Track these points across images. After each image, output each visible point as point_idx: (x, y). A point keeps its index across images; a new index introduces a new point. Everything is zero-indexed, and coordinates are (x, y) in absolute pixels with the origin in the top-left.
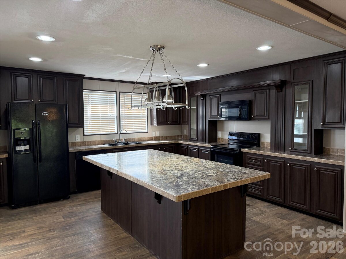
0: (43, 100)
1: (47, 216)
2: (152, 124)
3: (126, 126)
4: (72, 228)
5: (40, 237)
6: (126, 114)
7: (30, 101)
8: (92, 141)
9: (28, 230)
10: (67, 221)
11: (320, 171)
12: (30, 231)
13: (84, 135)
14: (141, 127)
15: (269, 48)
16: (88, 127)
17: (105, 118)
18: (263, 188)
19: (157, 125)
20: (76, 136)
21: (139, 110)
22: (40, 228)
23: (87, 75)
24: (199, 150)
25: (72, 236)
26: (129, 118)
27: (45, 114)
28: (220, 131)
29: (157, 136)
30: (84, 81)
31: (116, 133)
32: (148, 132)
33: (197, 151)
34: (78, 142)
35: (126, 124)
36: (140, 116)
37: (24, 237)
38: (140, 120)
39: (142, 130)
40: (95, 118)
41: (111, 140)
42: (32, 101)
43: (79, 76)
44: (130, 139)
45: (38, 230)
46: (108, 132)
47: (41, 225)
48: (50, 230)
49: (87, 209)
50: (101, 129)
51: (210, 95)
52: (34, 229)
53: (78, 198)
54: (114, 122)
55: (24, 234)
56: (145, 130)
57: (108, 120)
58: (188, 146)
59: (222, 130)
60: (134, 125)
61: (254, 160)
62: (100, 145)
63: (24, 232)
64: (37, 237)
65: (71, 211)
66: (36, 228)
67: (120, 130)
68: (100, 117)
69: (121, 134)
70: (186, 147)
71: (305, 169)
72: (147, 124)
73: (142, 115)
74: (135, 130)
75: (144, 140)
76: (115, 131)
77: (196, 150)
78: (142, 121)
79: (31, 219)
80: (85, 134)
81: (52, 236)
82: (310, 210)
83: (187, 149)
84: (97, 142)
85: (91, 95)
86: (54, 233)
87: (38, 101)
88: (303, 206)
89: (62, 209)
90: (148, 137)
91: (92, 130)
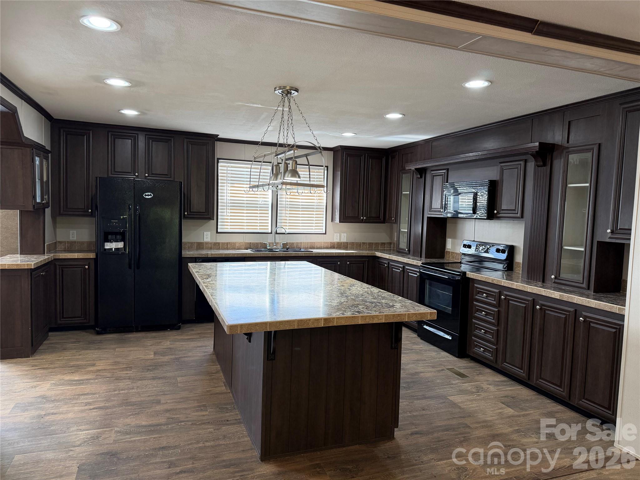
0: (152, 174)
1: (136, 348)
2: (333, 220)
3: (288, 221)
4: (158, 369)
5: (109, 375)
6: (289, 200)
7: (134, 175)
8: (230, 243)
9: (100, 364)
10: (156, 359)
11: (589, 324)
12: (101, 365)
13: (217, 232)
14: (314, 225)
15: (486, 84)
16: (224, 219)
17: (252, 206)
18: (497, 348)
19: (340, 222)
20: (205, 233)
21: (310, 195)
22: (116, 363)
23: (221, 136)
24: (405, 270)
25: (150, 379)
26: (294, 207)
27: (148, 195)
28: (450, 238)
29: (342, 241)
30: (218, 144)
31: (270, 232)
32: (325, 234)
33: (401, 271)
34: (207, 243)
35: (288, 218)
36: (314, 205)
37: (89, 372)
38: (314, 211)
39: (315, 229)
40: (236, 206)
41: (260, 243)
42: (136, 176)
43: (209, 137)
44: (293, 243)
45: (113, 365)
46: (257, 229)
47: (119, 360)
48: (126, 368)
49: (194, 347)
50: (245, 224)
51: (432, 171)
52: (108, 364)
53: (193, 330)
54: (268, 214)
55: (92, 369)
56: (321, 230)
57: (257, 210)
58: (388, 263)
59: (454, 237)
60: (302, 220)
61: (484, 295)
62: (243, 249)
63: (94, 365)
64: (106, 374)
65: (171, 346)
66: (110, 363)
67: (276, 226)
68: (244, 204)
69: (277, 233)
70: (386, 264)
71: (566, 318)
72: (324, 219)
73: (316, 204)
74: (302, 229)
75: (318, 246)
76: (268, 229)
77: (399, 269)
78: (316, 214)
79: (112, 350)
80: (219, 231)
81: (124, 375)
82: (570, 398)
83: (388, 267)
84: (237, 245)
85: (232, 167)
86: (129, 372)
87: (145, 176)
88: (558, 388)
89: (160, 343)
90: (326, 243)
91: (230, 225)
